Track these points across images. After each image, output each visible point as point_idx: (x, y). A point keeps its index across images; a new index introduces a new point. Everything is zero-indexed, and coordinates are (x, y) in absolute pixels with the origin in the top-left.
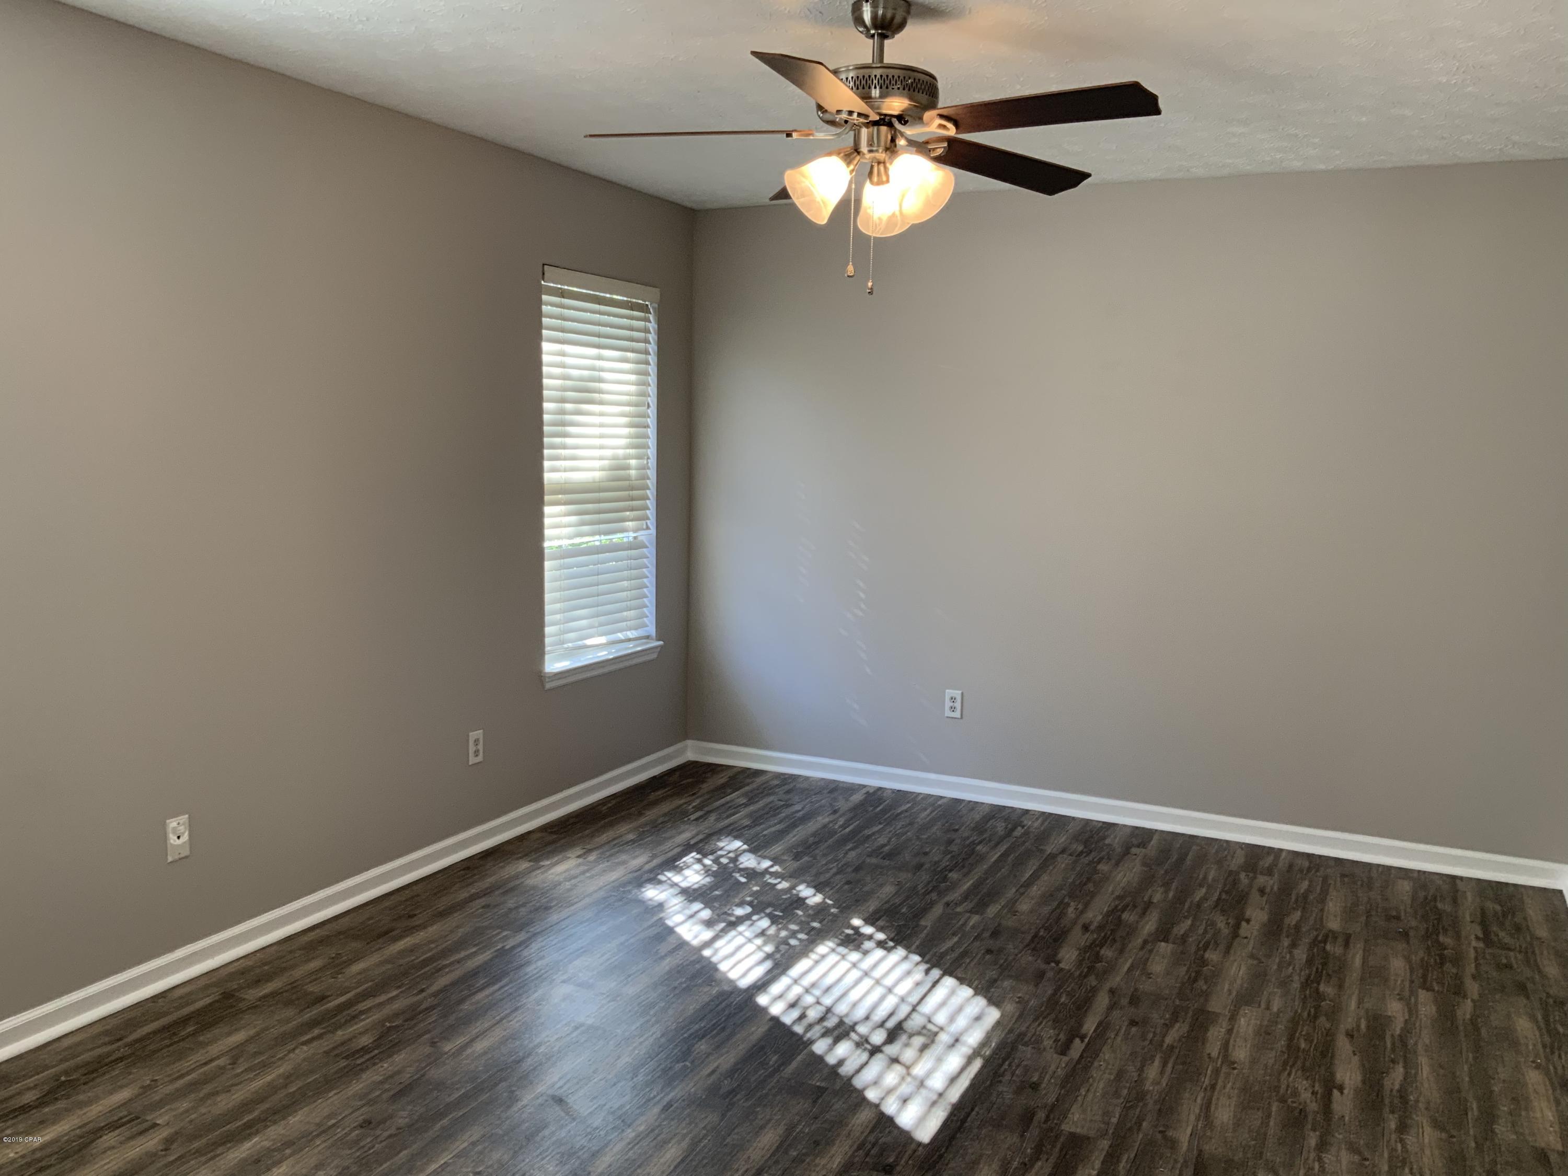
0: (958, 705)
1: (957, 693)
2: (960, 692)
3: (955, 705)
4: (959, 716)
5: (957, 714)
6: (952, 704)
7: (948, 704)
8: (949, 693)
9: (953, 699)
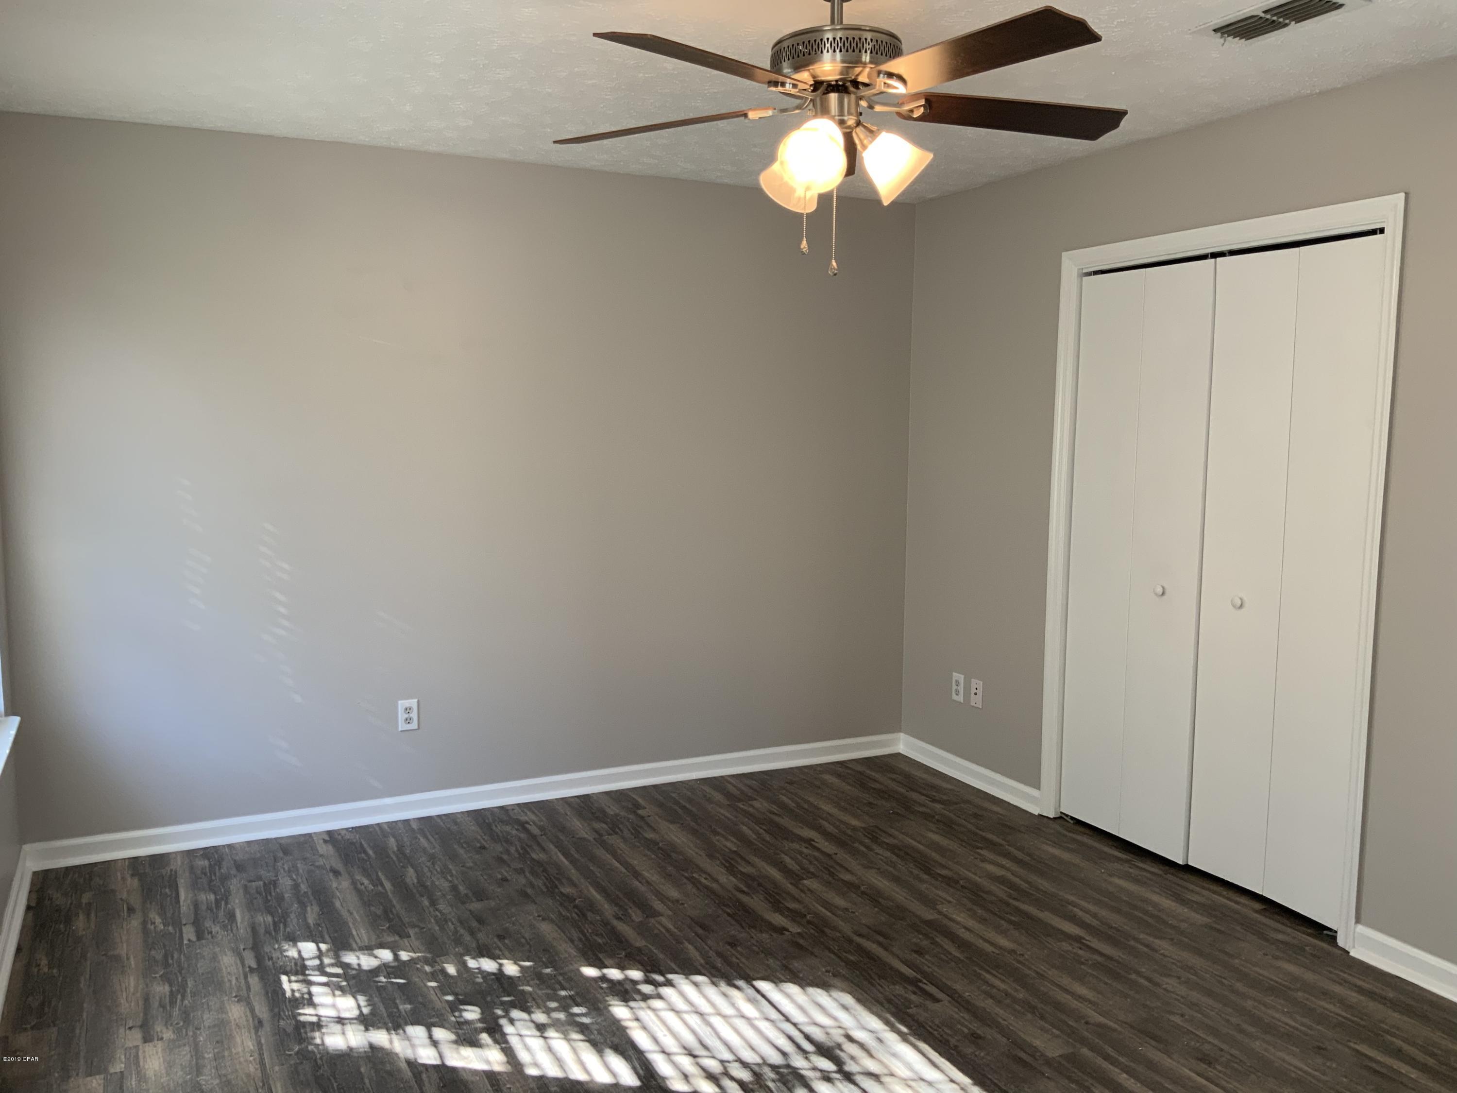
0: (414, 715)
1: (413, 703)
2: (416, 700)
3: (411, 715)
4: (416, 727)
5: (414, 725)
6: (407, 716)
7: (402, 716)
8: (402, 704)
9: (408, 710)
